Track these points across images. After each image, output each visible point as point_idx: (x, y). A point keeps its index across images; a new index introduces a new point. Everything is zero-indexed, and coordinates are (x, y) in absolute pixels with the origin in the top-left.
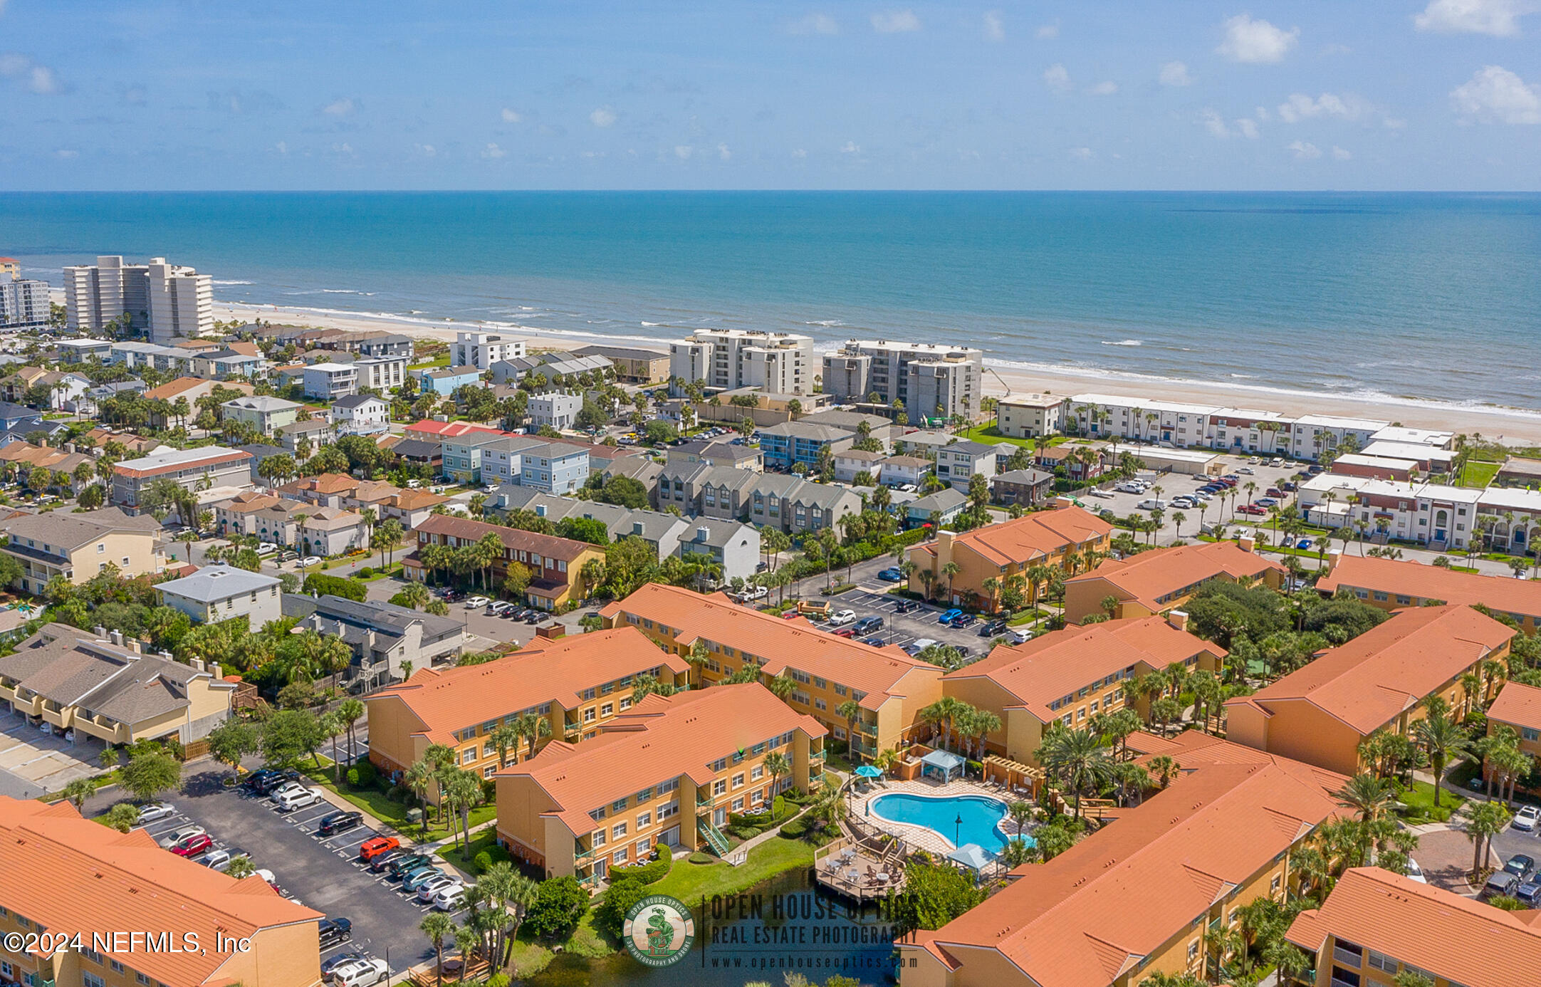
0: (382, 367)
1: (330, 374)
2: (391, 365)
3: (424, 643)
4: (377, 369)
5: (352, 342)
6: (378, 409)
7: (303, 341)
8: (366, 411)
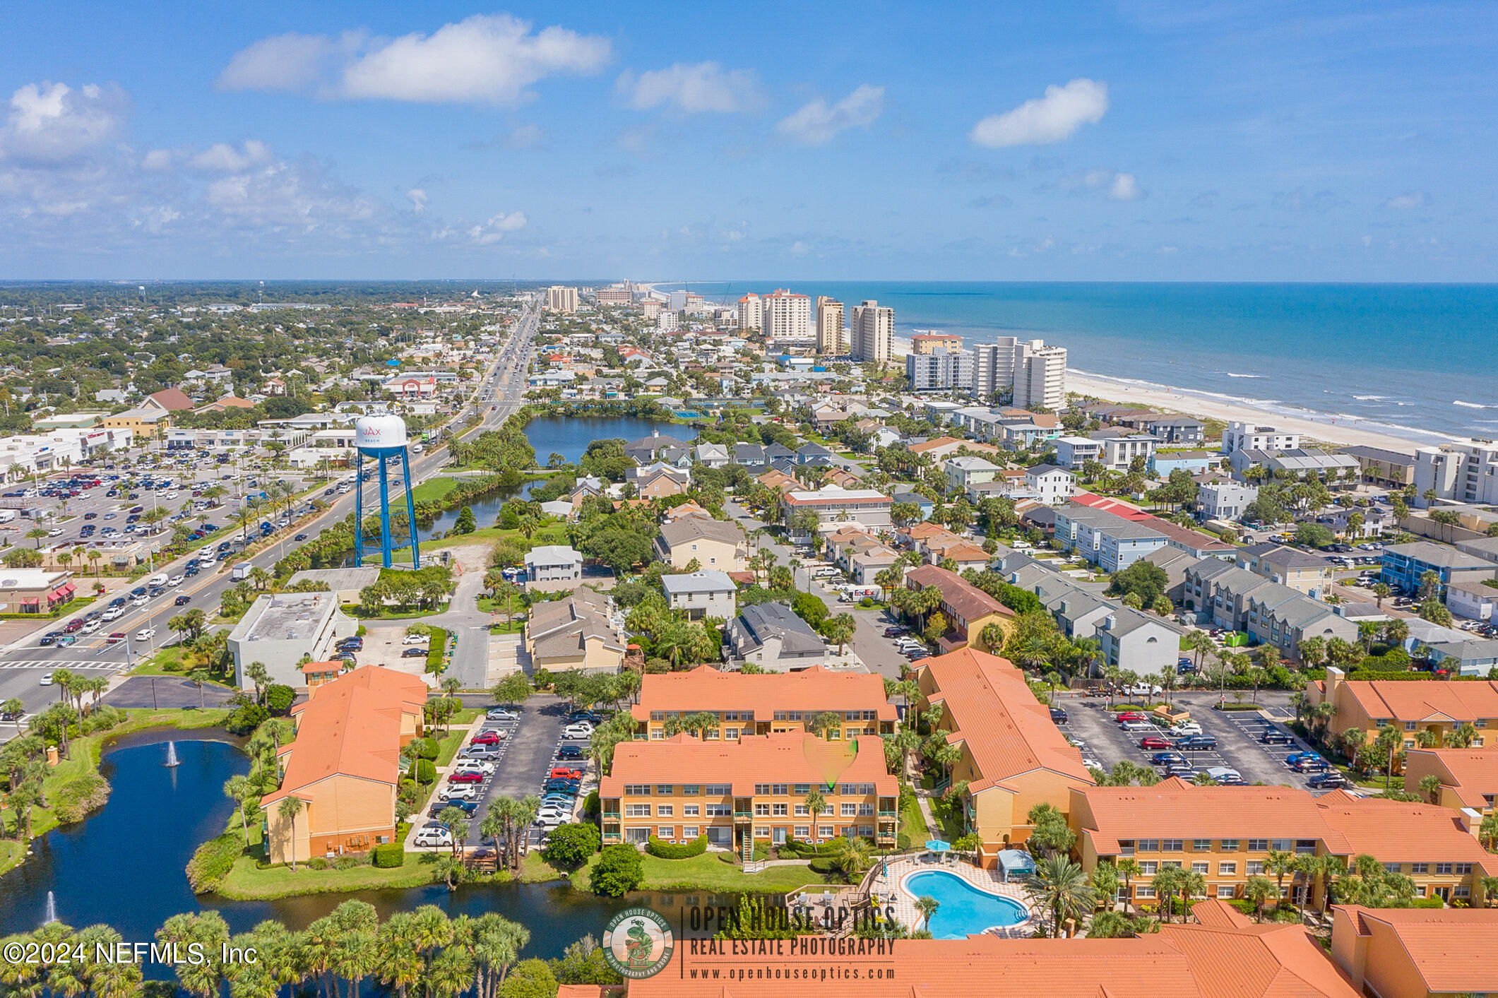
0: (1129, 445)
1: (1074, 447)
2: (1139, 445)
3: (783, 655)
4: (1123, 446)
5: (1146, 422)
6: (1063, 479)
7: (1111, 418)
8: (1050, 479)
